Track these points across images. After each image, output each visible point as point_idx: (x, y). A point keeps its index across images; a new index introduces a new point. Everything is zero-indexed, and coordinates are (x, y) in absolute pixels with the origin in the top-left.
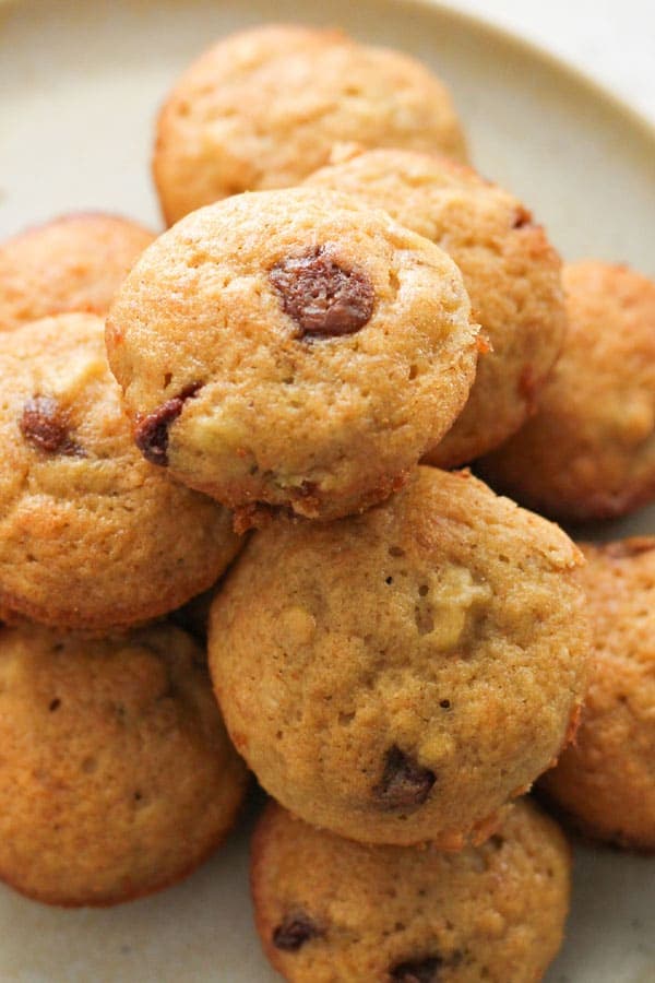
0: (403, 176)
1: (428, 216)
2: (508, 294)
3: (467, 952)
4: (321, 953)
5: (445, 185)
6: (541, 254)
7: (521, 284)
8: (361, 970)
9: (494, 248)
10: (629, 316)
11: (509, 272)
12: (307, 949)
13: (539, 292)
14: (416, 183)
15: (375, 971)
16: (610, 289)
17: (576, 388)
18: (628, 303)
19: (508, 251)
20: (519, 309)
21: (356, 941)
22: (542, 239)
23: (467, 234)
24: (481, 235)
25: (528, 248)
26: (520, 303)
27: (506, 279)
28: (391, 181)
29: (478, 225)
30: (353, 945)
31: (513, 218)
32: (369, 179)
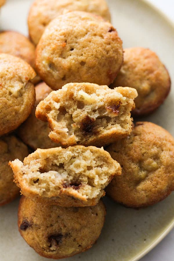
0: (80, 18)
1: (84, 27)
2: (104, 49)
3: (69, 234)
4: (31, 231)
5: (91, 20)
6: (116, 39)
7: (108, 47)
8: (40, 236)
9: (102, 36)
10: (146, 61)
11: (105, 43)
12: (28, 230)
13: (114, 49)
14: (83, 19)
15: (44, 237)
16: (142, 53)
17: (129, 79)
18: (147, 58)
19: (105, 38)
20: (107, 53)
21: (39, 228)
22: (116, 35)
23: (95, 32)
24: (98, 33)
25: (112, 37)
26: (108, 52)
27: (104, 45)
28: (76, 18)
29: (98, 30)
30: (39, 229)
31: (109, 29)
32: (70, 18)
